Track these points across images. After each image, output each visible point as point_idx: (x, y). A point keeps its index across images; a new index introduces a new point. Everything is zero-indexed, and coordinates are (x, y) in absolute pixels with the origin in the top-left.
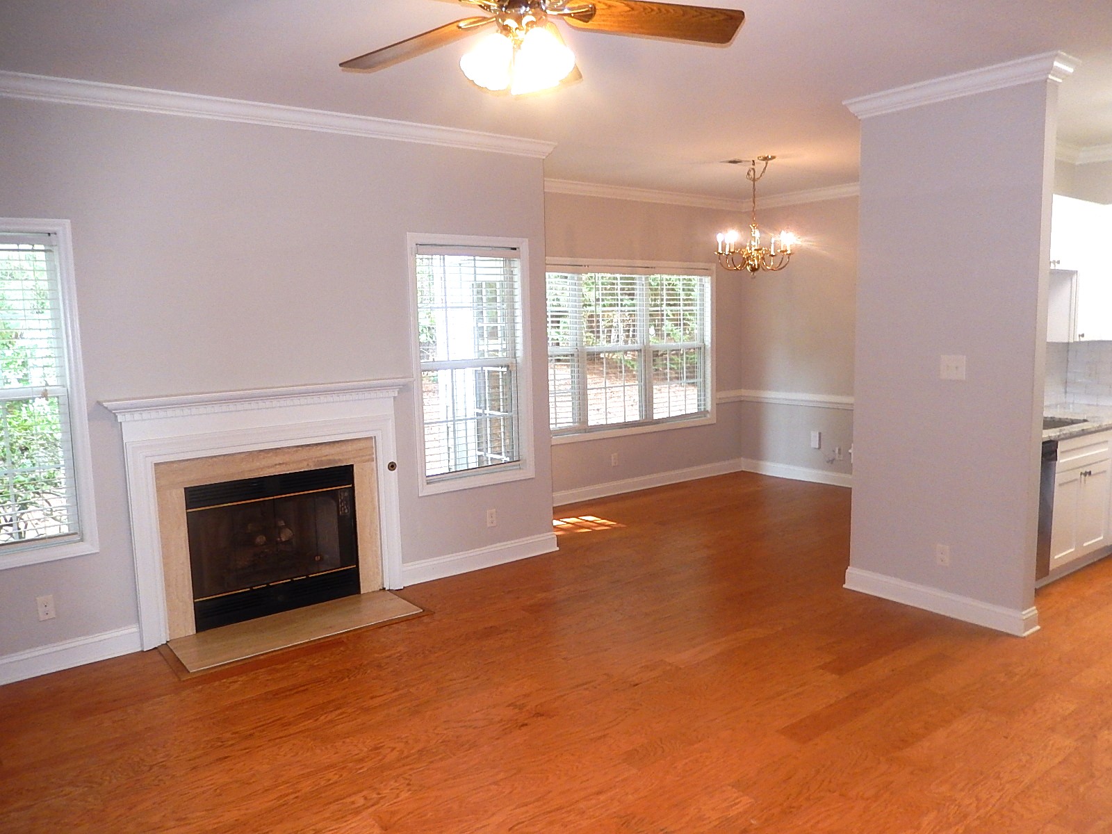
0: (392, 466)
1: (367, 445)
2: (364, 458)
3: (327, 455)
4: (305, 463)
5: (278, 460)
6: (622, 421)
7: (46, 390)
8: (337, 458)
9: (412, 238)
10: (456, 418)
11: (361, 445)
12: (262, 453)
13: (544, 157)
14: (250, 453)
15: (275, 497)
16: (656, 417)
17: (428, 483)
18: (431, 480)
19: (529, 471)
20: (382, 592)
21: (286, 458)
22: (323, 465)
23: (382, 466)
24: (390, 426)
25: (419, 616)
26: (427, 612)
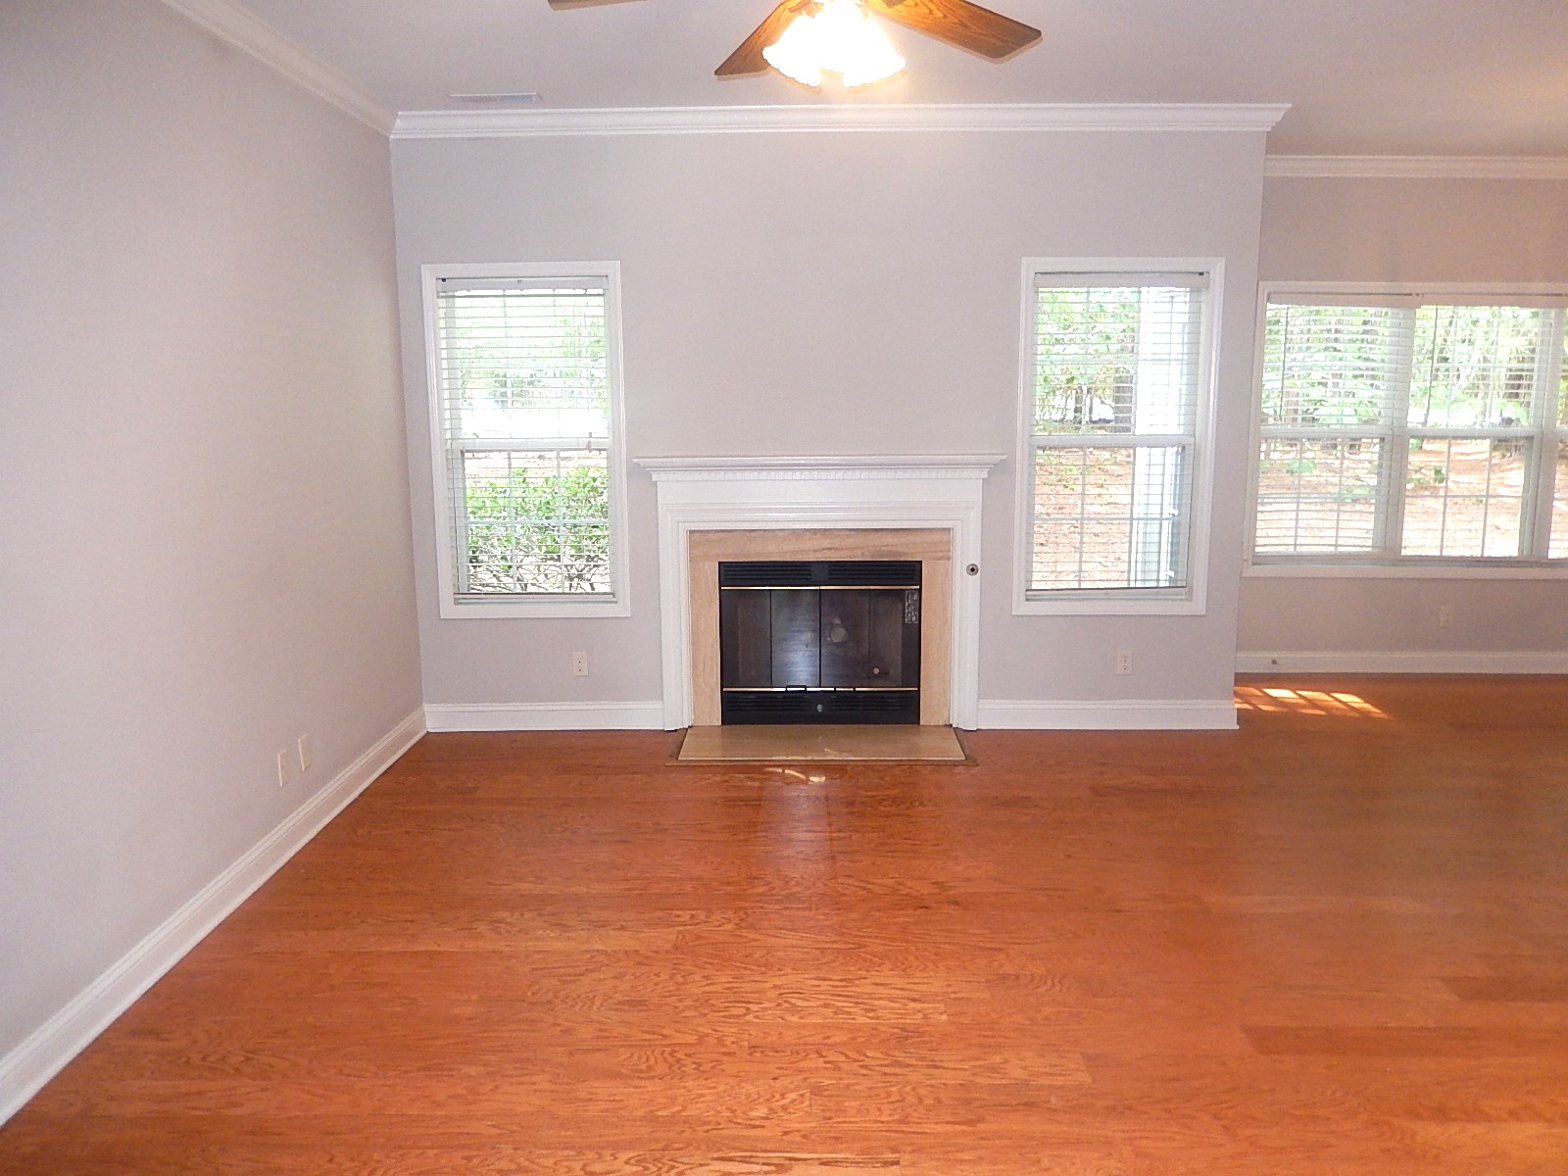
0: (973, 570)
1: (942, 538)
2: (935, 554)
3: (887, 545)
4: (860, 552)
5: (827, 543)
6: (1477, 553)
7: (589, 442)
8: (900, 549)
9: (1029, 265)
10: (1086, 516)
11: (935, 537)
12: (808, 533)
13: (1269, 129)
14: (794, 531)
15: (822, 588)
16: (1553, 554)
17: (1027, 600)
18: (1032, 596)
19: (1198, 606)
20: (948, 729)
21: (837, 543)
22: (882, 556)
23: (959, 567)
24: (974, 516)
25: (956, 764)
26: (970, 761)
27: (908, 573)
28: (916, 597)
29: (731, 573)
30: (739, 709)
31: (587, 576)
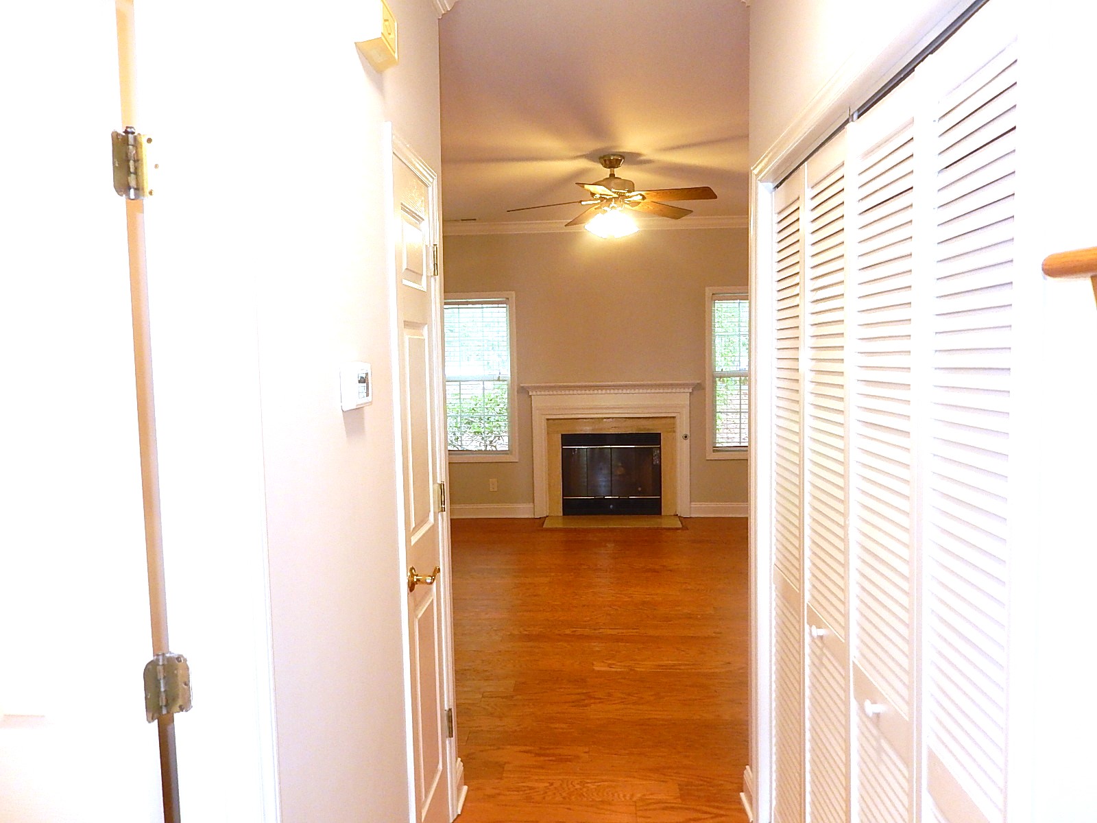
0: (686, 437)
1: (670, 421)
2: (667, 430)
3: (644, 425)
4: (630, 429)
5: (614, 425)
7: (499, 377)
8: (652, 427)
9: (709, 290)
11: (667, 421)
12: (605, 420)
14: (598, 419)
15: (612, 447)
17: (714, 452)
18: (716, 450)
20: (675, 516)
21: (619, 424)
22: (641, 431)
23: (679, 436)
24: (686, 412)
25: (677, 529)
26: (684, 528)
27: (655, 438)
28: (658, 452)
29: (568, 439)
30: (571, 508)
31: (494, 444)
